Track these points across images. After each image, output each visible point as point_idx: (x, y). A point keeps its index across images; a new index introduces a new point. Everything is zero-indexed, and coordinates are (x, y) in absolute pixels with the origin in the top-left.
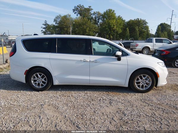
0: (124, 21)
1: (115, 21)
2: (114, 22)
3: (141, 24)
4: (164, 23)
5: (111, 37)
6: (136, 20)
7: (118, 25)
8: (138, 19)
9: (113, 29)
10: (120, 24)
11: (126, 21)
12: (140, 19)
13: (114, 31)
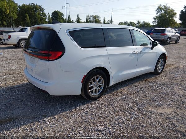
0: (16, 4)
1: (6, 3)
2: (5, 5)
3: (38, 10)
4: (58, 11)
5: (5, 23)
6: (32, 5)
7: (11, 9)
8: (34, 4)
9: (5, 13)
10: (14, 8)
11: (18, 5)
12: (35, 5)
13: (7, 15)
